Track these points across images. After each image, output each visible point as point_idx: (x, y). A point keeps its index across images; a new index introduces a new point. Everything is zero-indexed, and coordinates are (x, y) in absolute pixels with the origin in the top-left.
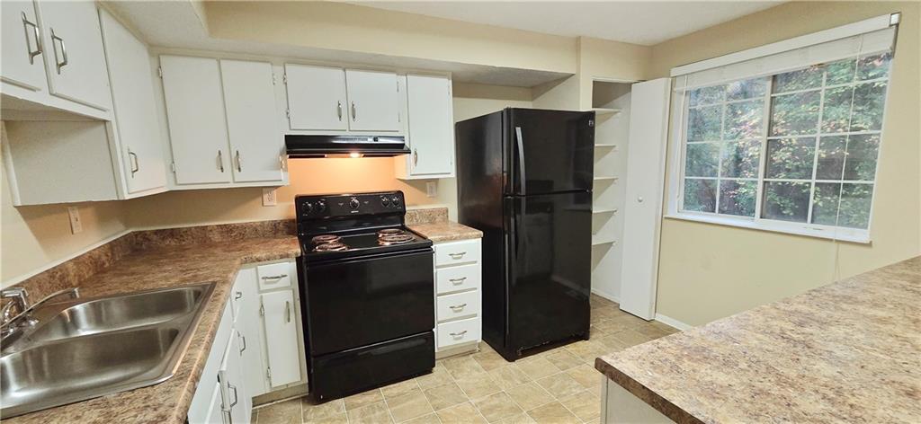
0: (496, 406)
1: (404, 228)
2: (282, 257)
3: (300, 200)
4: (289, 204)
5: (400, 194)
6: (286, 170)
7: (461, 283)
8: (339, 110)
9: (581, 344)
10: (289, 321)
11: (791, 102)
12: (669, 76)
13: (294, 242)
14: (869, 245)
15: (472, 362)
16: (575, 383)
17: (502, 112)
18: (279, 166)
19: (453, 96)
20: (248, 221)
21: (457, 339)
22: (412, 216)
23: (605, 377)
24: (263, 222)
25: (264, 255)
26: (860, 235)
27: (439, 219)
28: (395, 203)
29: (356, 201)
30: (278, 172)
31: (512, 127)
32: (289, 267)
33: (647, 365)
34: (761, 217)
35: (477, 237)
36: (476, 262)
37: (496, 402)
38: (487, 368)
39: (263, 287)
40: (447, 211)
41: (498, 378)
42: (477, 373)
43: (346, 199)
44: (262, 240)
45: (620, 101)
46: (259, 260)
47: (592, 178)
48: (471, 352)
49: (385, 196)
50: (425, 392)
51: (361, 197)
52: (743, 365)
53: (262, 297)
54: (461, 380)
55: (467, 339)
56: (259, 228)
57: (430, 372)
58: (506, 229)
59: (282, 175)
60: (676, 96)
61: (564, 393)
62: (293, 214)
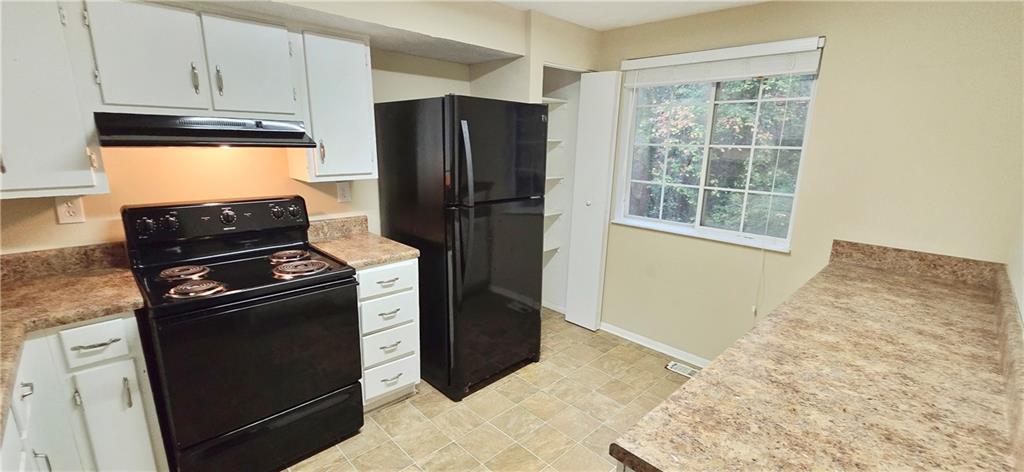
0: (449, 463)
1: (307, 247)
2: (108, 312)
3: (131, 215)
4: (109, 218)
5: (299, 201)
6: (101, 169)
7: (393, 317)
8: (195, 77)
9: (530, 366)
10: (130, 405)
11: (698, 96)
12: (618, 68)
13: (126, 282)
14: (789, 254)
15: (410, 410)
16: (533, 417)
17: (443, 99)
18: (88, 163)
19: (373, 67)
20: (28, 250)
21: (389, 385)
22: (317, 230)
23: (622, 465)
24: (61, 251)
25: (71, 313)
26: (781, 245)
27: (355, 231)
28: (293, 214)
29: (231, 213)
30: (87, 172)
31: (456, 119)
32: (125, 328)
33: (668, 446)
34: (701, 225)
35: (412, 257)
36: (411, 288)
37: (446, 457)
38: (430, 415)
39: (75, 362)
40: (366, 220)
41: (445, 426)
42: (418, 422)
43: (215, 211)
44: (63, 281)
45: (568, 90)
46: (62, 322)
47: (545, 177)
48: (408, 396)
49: (277, 204)
50: (355, 462)
51: (240, 206)
52: (754, 428)
53: (74, 379)
54: (399, 437)
55: (403, 383)
56: (53, 261)
57: (357, 432)
58: (450, 244)
59: (94, 177)
60: (625, 90)
61: (523, 431)
62: (120, 234)
